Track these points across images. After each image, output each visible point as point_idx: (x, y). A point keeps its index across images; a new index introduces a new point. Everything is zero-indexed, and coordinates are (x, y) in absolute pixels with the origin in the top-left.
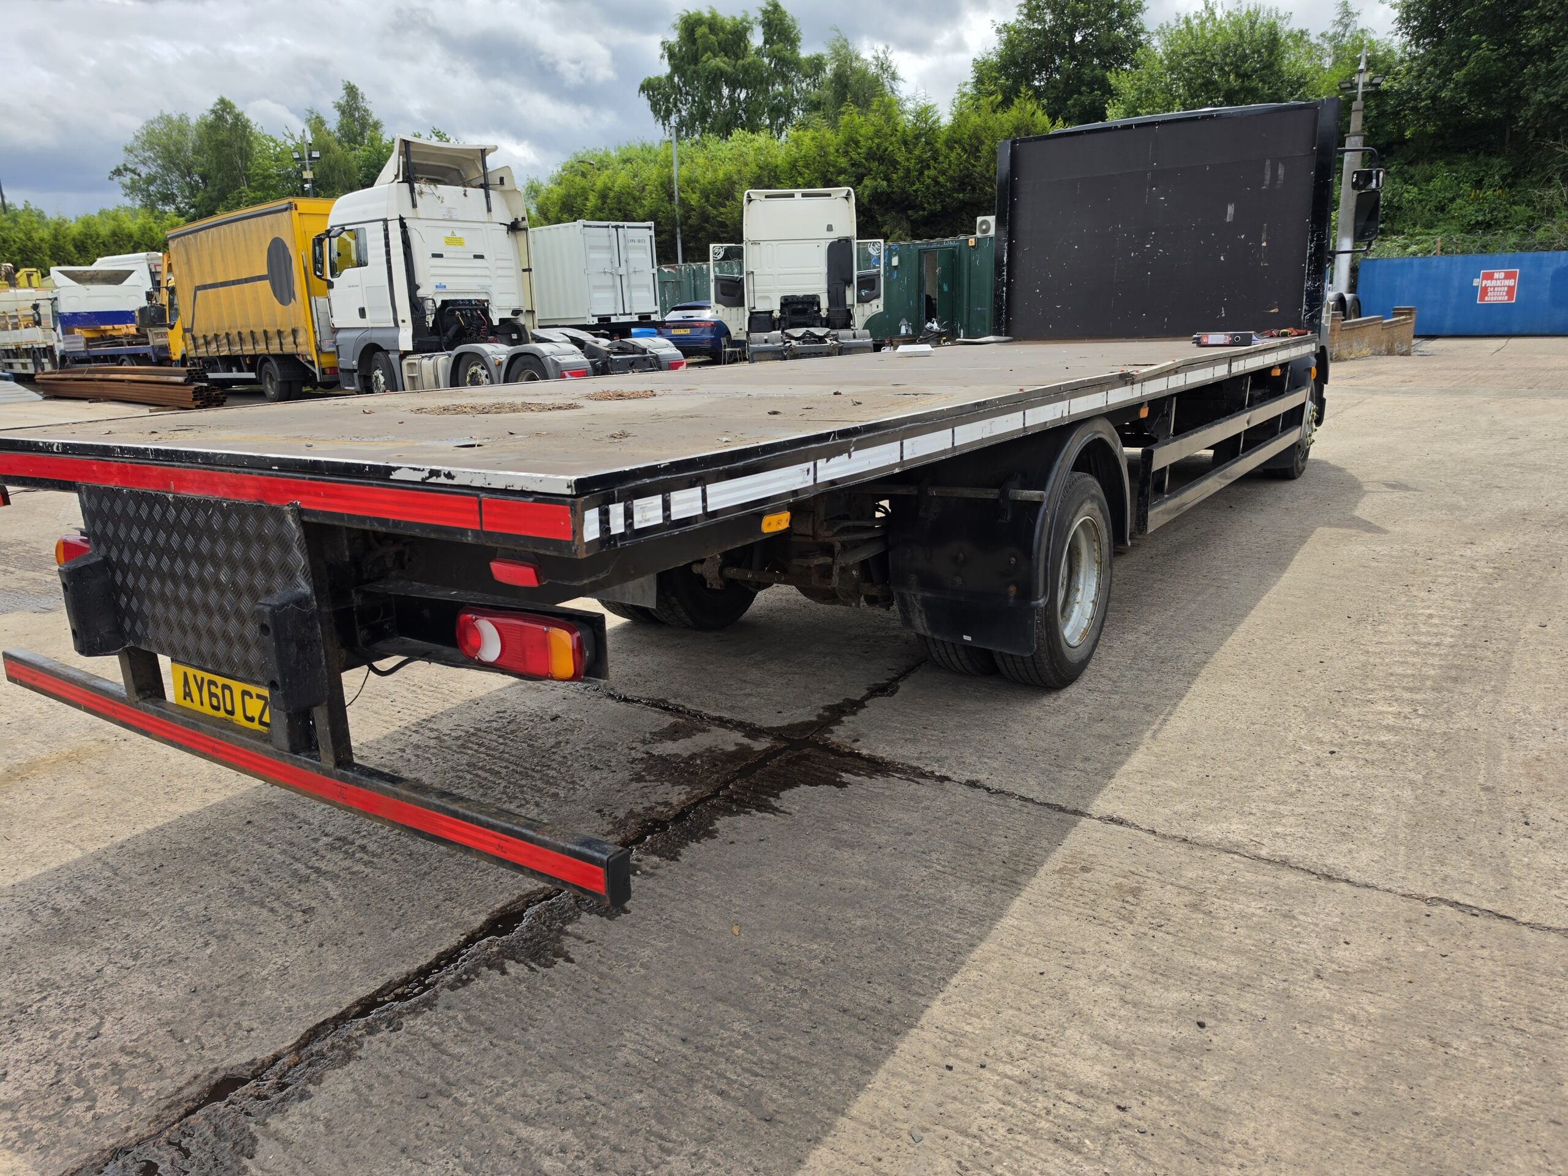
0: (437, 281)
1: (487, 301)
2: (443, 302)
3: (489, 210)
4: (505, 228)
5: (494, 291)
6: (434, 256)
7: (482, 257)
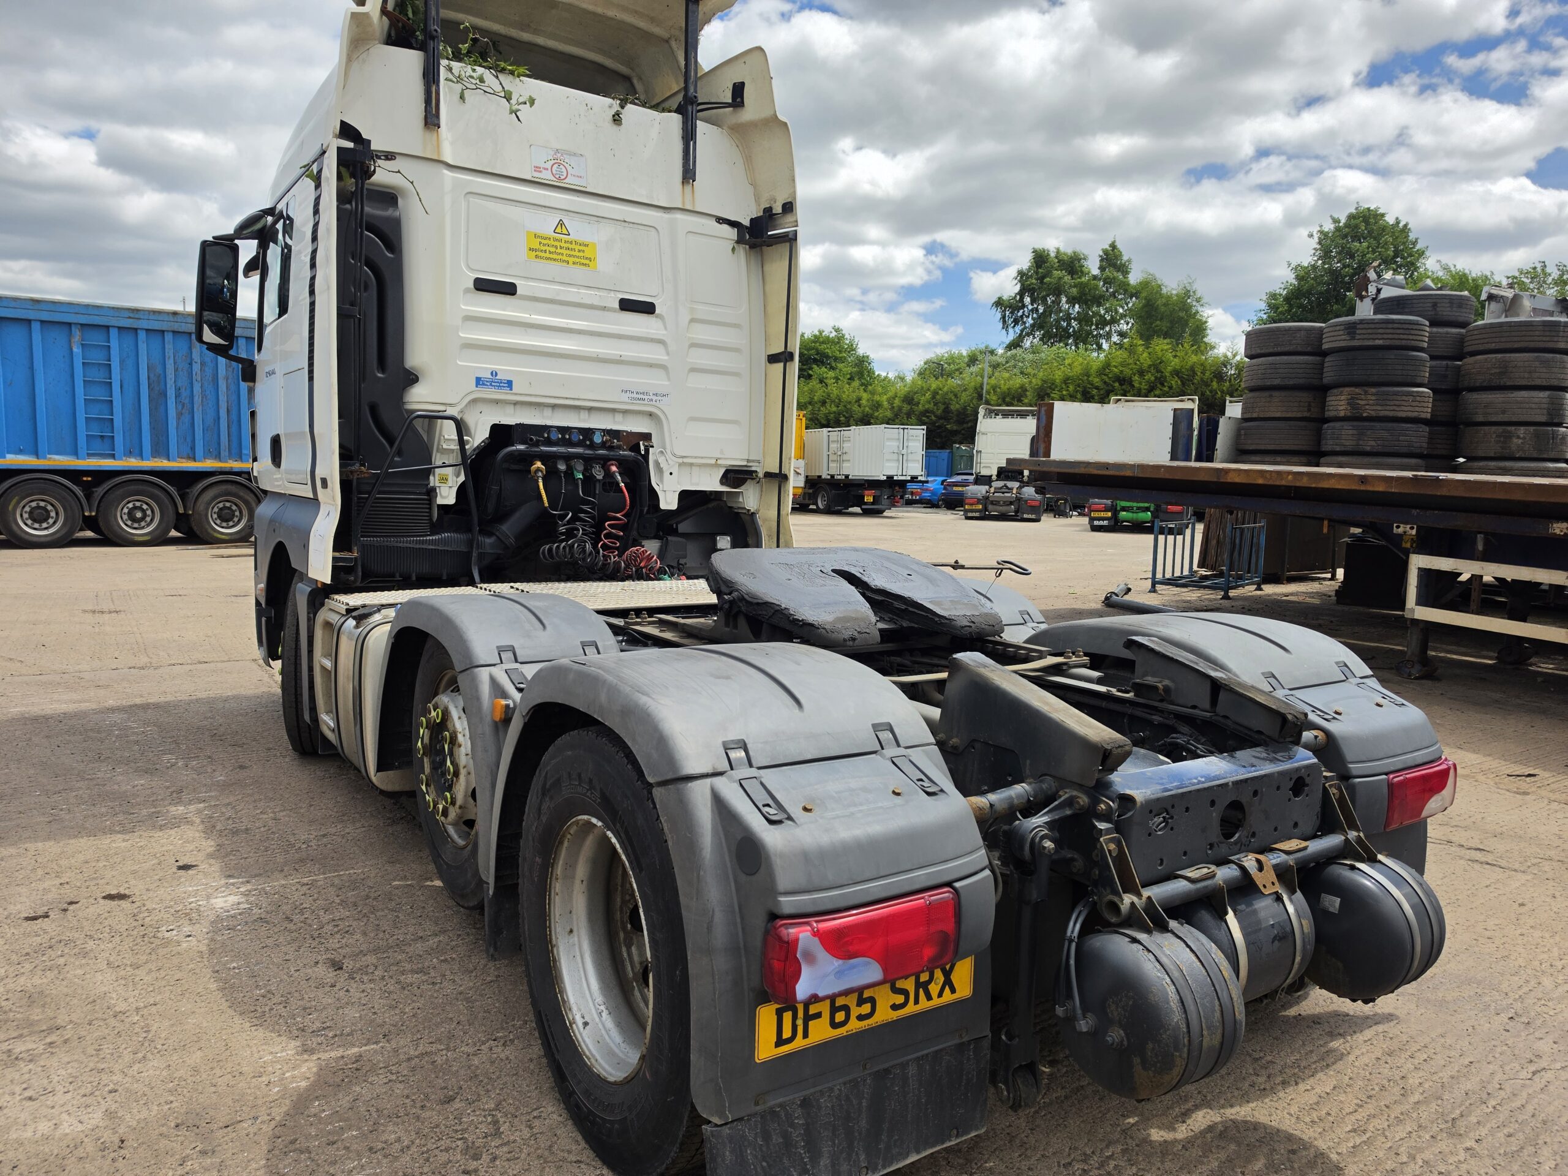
0: (485, 366)
1: (647, 437)
2: (496, 429)
3: (689, 174)
4: (732, 233)
5: (672, 411)
6: (483, 286)
7: (647, 308)
